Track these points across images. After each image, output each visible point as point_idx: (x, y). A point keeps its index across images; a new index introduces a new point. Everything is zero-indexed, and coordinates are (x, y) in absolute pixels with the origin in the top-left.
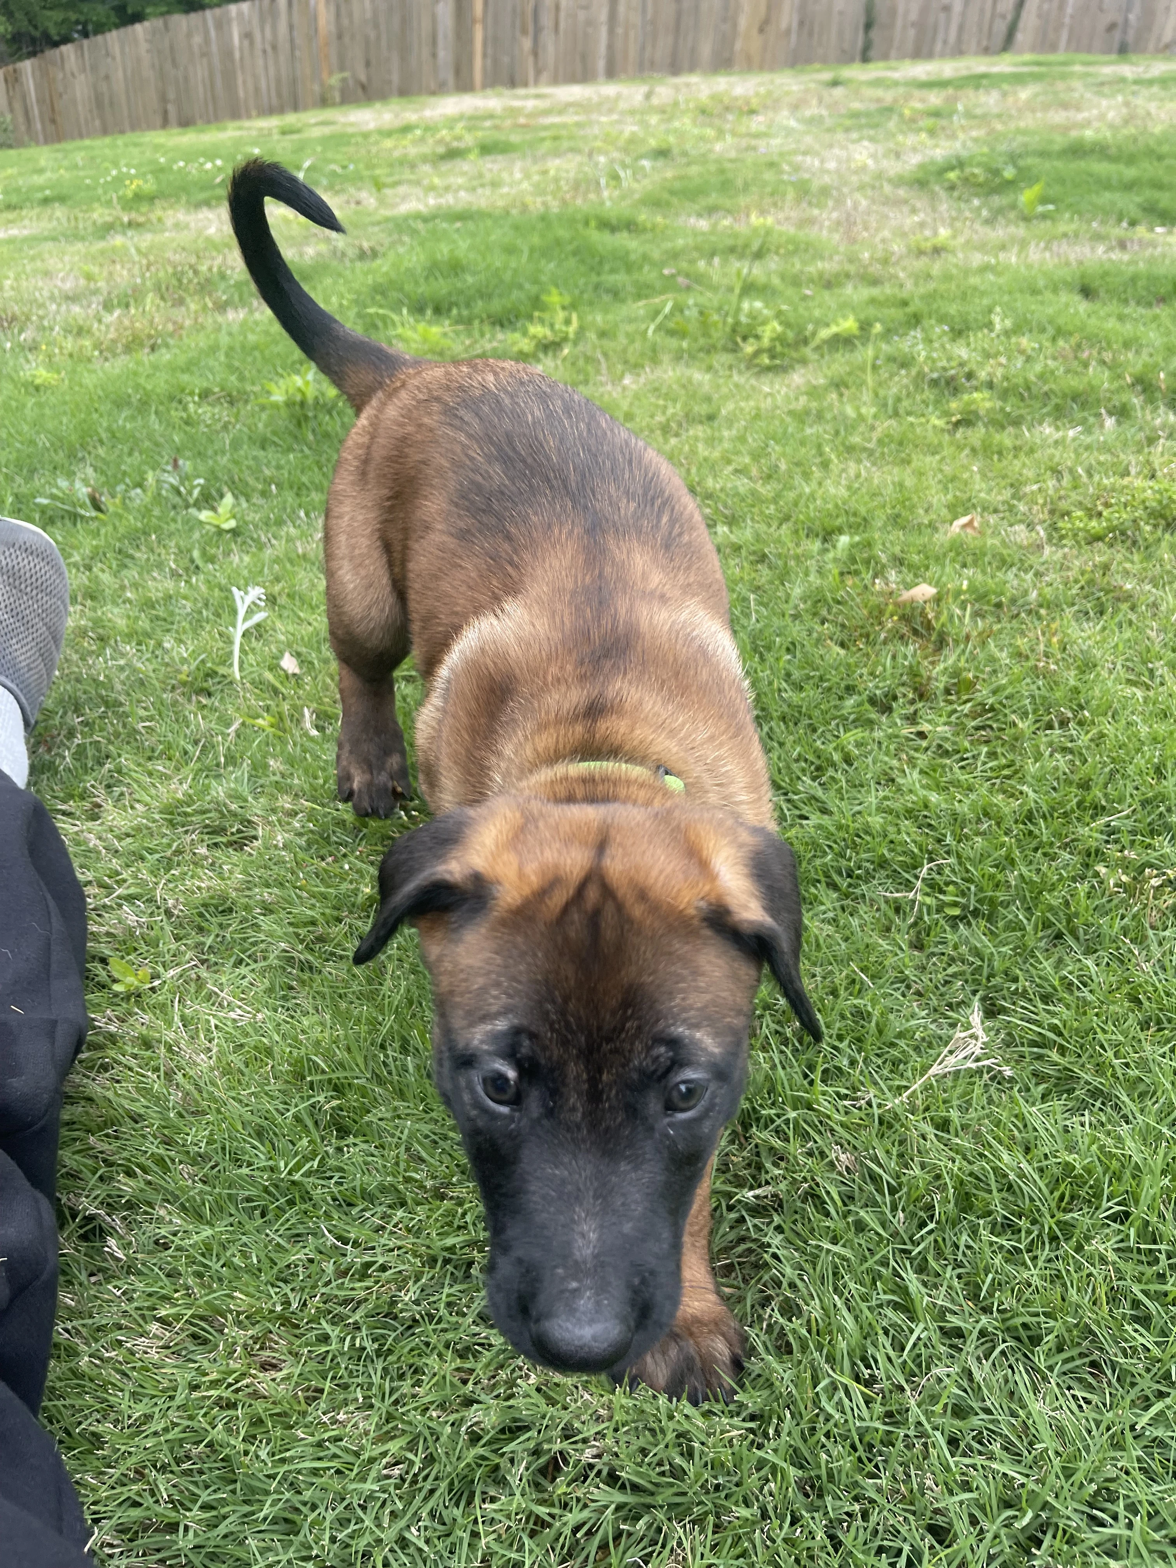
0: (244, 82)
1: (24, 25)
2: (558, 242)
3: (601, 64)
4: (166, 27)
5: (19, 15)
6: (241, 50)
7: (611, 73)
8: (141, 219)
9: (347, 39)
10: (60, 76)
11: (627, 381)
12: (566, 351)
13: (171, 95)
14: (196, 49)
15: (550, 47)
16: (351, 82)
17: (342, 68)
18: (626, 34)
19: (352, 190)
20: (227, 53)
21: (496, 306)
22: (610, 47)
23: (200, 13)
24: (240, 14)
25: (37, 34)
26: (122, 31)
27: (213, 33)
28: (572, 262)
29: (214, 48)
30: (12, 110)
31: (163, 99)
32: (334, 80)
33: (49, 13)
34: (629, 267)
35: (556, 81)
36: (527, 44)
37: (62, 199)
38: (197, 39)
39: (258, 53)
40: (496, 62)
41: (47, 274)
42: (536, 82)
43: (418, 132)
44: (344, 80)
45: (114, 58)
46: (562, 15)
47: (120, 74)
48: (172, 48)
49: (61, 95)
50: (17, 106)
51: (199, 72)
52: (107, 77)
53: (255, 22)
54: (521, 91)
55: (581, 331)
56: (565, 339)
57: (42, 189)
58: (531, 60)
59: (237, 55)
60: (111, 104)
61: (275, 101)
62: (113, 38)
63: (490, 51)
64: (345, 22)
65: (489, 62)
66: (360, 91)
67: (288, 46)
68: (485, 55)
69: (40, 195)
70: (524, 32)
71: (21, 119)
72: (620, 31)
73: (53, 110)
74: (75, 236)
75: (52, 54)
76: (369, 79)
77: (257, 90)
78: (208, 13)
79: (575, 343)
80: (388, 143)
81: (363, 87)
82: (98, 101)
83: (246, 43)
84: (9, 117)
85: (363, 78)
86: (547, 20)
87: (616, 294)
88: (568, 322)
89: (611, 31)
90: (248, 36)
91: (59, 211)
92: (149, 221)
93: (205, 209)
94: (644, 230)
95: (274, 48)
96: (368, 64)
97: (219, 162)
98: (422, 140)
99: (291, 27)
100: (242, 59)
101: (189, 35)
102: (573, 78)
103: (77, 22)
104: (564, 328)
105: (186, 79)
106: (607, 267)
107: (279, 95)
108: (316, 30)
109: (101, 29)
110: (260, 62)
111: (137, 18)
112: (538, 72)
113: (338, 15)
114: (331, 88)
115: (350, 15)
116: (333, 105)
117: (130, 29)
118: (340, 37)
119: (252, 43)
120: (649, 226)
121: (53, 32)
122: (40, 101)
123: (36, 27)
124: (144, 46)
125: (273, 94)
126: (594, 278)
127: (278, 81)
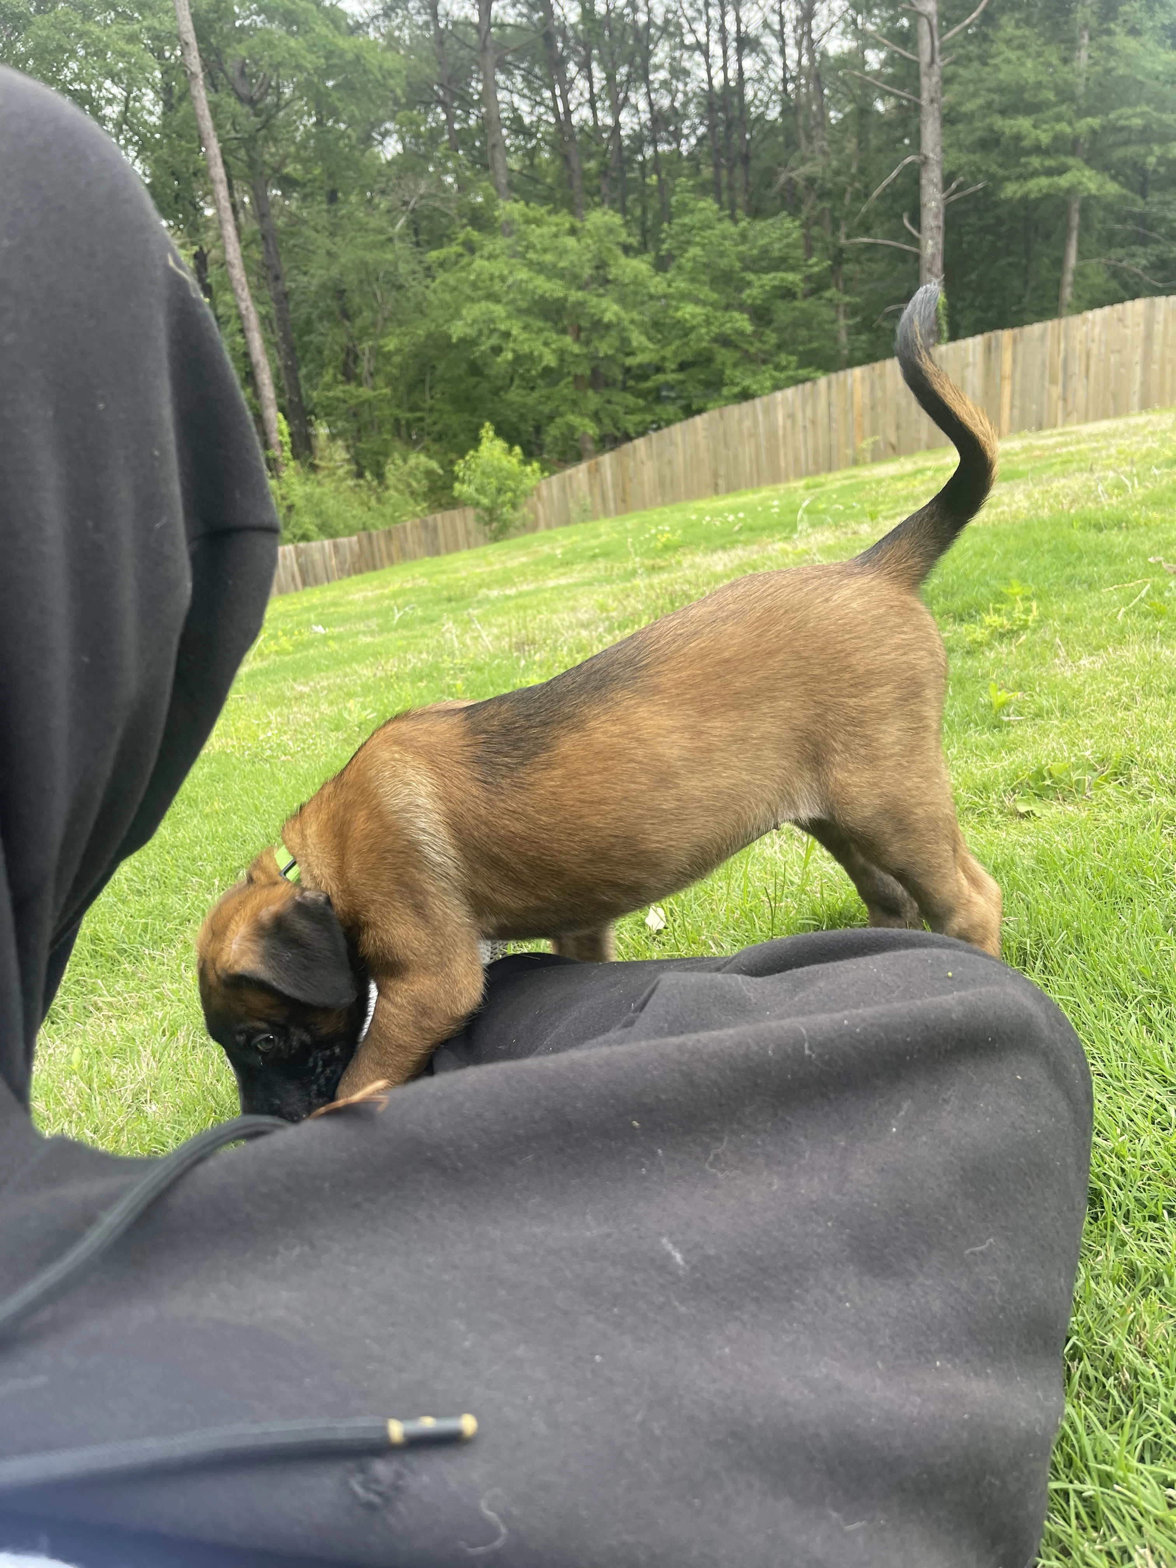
0: (786, 455)
1: (610, 428)
2: (1037, 544)
3: (1135, 400)
4: (722, 417)
5: (607, 421)
6: (784, 428)
7: (1145, 405)
8: (663, 564)
9: (879, 409)
10: (632, 464)
11: (1085, 662)
12: (1023, 638)
13: (722, 471)
14: (745, 432)
15: (1080, 391)
16: (882, 445)
17: (874, 432)
18: (1162, 370)
19: (853, 524)
20: (772, 433)
21: (957, 603)
22: (1145, 383)
23: (750, 402)
24: (785, 399)
25: (618, 434)
26: (684, 424)
27: (761, 417)
28: (1048, 558)
29: (761, 429)
30: (592, 493)
31: (715, 475)
32: (866, 444)
33: (629, 417)
34: (1111, 559)
35: (1086, 419)
36: (1056, 391)
37: (606, 555)
38: (747, 424)
39: (800, 429)
40: (1023, 410)
41: (574, 609)
42: (1065, 422)
43: (929, 473)
44: (875, 443)
45: (676, 446)
46: (1093, 361)
47: (681, 458)
48: (725, 433)
49: (631, 480)
50: (597, 491)
51: (747, 451)
52: (670, 462)
53: (798, 404)
54: (1048, 432)
55: (1042, 621)
56: (1024, 627)
57: (594, 548)
58: (1060, 404)
59: (781, 433)
60: (672, 483)
61: (811, 467)
62: (677, 429)
63: (1017, 403)
64: (879, 394)
65: (1016, 411)
66: (890, 450)
67: (826, 420)
68: (1012, 406)
69: (591, 553)
70: (1053, 381)
71: (598, 500)
72: (1155, 367)
73: (624, 491)
74: (608, 580)
75: (627, 447)
76: (899, 439)
77: (797, 460)
78: (757, 402)
79: (1034, 631)
80: (900, 485)
81: (893, 447)
82: (662, 483)
83: (789, 423)
84: (589, 500)
85: (893, 439)
86: (1077, 368)
87: (1091, 585)
88: (1028, 611)
89: (1146, 368)
90: (791, 416)
91: (602, 564)
92: (671, 565)
93: (720, 553)
94: (1137, 525)
95: (814, 423)
96: (898, 427)
97: (741, 515)
98: (932, 479)
99: (829, 404)
100: (784, 436)
101: (740, 421)
102: (1105, 416)
103: (653, 422)
104: (1023, 617)
105: (736, 457)
106: (1086, 561)
107: (816, 462)
108: (852, 405)
109: (669, 423)
110: (801, 436)
111: (700, 411)
112: (1067, 415)
113: (872, 389)
114: (864, 450)
115: (884, 390)
116: (865, 463)
117: (691, 421)
118: (873, 408)
119: (794, 423)
120: (1142, 521)
121: (631, 430)
122: (615, 485)
123: (618, 429)
124: (702, 434)
125: (810, 462)
126: (1069, 571)
127: (816, 451)
